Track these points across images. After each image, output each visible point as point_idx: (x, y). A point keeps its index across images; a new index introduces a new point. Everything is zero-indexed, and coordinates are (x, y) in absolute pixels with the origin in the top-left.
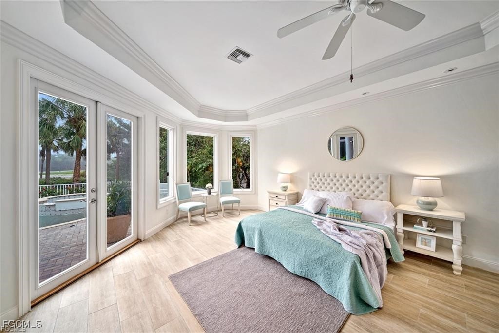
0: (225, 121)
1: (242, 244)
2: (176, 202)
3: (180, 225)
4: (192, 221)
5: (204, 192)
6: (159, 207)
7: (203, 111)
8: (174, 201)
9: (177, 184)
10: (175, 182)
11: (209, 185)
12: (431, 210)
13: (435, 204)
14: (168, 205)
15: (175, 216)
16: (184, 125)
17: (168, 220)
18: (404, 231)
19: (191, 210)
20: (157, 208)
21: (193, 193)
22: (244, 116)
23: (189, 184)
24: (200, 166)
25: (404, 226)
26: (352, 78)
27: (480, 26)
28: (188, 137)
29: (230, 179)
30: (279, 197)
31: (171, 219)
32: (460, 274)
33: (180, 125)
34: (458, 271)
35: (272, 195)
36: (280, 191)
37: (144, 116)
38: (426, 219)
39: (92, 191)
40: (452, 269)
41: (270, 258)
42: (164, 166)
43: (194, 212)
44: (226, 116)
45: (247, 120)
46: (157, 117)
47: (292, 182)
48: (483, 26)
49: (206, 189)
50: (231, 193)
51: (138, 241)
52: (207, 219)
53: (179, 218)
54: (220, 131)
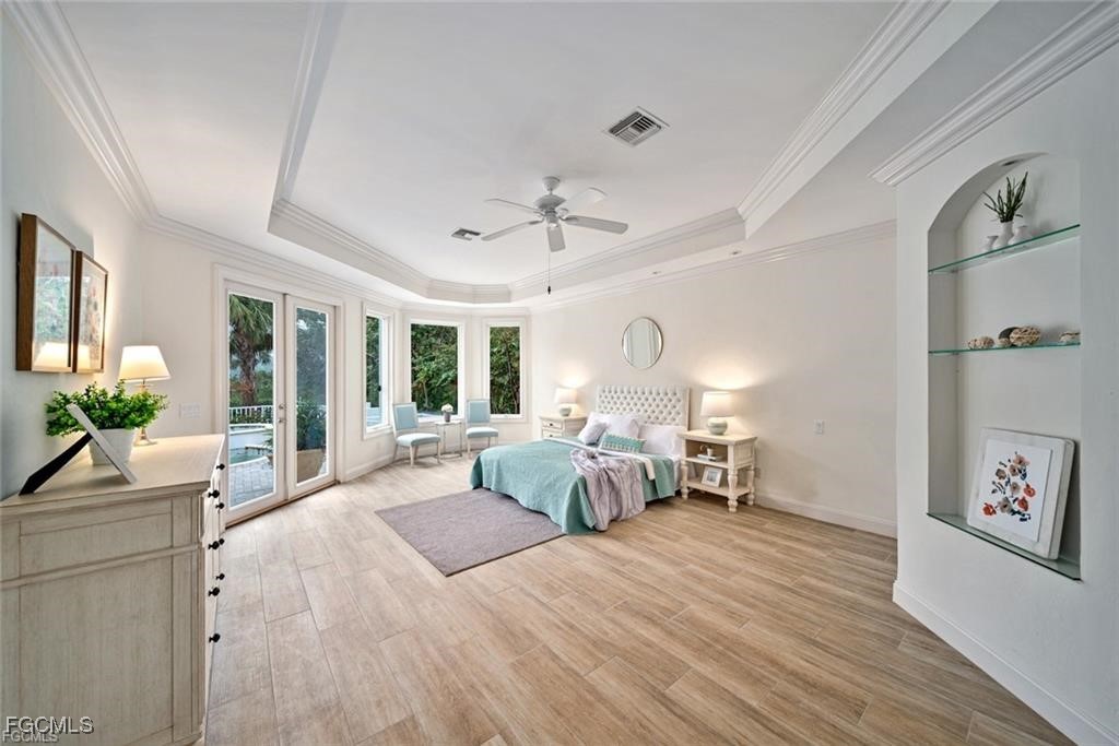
0: (474, 303)
1: (478, 485)
2: (392, 433)
3: (397, 468)
4: (417, 463)
5: (439, 419)
6: (365, 437)
7: (435, 289)
8: (389, 431)
9: (394, 405)
10: (391, 402)
11: (447, 407)
12: (721, 434)
13: (725, 426)
14: (380, 436)
15: (391, 455)
16: (405, 310)
17: (381, 459)
18: (688, 463)
19: (416, 444)
20: (362, 439)
21: (420, 420)
22: (505, 295)
23: (415, 404)
24: (443, 376)
25: (688, 456)
26: (549, 290)
27: (737, 212)
28: (414, 327)
29: (484, 397)
30: (554, 424)
31: (385, 458)
32: (734, 510)
33: (401, 310)
34: (732, 506)
35: (545, 423)
36: (559, 416)
37: (344, 304)
38: (711, 445)
39: (281, 408)
40: (728, 507)
41: (510, 497)
42: (373, 378)
43: (422, 450)
44: (475, 294)
45: (509, 301)
46: (362, 303)
47: (578, 401)
48: (740, 211)
49: (442, 414)
50: (485, 421)
51: (336, 483)
52: (442, 461)
53: (397, 458)
54: (468, 317)
